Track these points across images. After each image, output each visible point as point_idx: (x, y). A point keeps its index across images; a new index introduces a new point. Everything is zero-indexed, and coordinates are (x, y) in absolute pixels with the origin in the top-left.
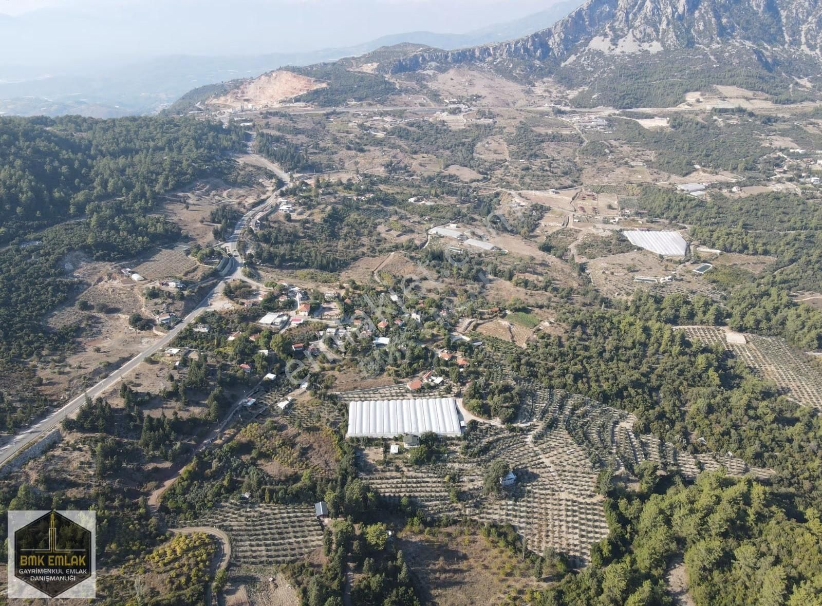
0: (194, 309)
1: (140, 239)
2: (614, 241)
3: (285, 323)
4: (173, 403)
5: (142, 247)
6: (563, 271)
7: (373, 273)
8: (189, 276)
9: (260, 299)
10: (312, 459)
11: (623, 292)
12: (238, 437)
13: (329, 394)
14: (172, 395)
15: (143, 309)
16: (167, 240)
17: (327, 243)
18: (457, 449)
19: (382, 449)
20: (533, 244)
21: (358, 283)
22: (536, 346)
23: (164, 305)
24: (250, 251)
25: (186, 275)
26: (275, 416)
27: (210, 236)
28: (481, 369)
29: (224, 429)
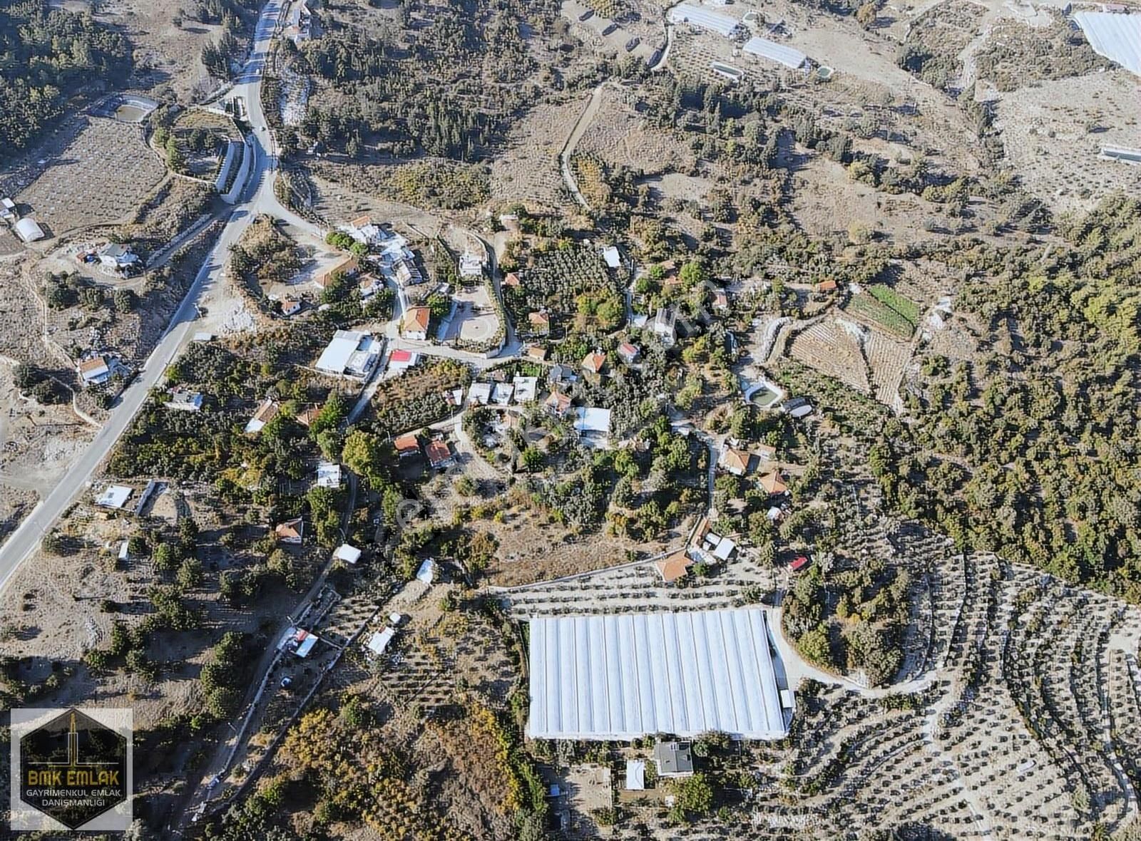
0: (165, 327)
1: (34, 94)
2: (1057, 43)
3: (377, 364)
4: (120, 680)
5: (40, 121)
6: (948, 128)
7: (560, 157)
8: (150, 221)
9: (316, 284)
10: (453, 809)
11: (1074, 187)
12: (282, 757)
13: (481, 591)
14: (112, 661)
15: (45, 339)
16: (101, 86)
17: (458, 69)
18: (775, 769)
19: (606, 774)
20: (885, 48)
21: (532, 208)
22: (924, 403)
23: (93, 331)
24: (292, 115)
25: (140, 220)
26: (363, 677)
27: (199, 71)
28: (817, 504)
29: (248, 733)
